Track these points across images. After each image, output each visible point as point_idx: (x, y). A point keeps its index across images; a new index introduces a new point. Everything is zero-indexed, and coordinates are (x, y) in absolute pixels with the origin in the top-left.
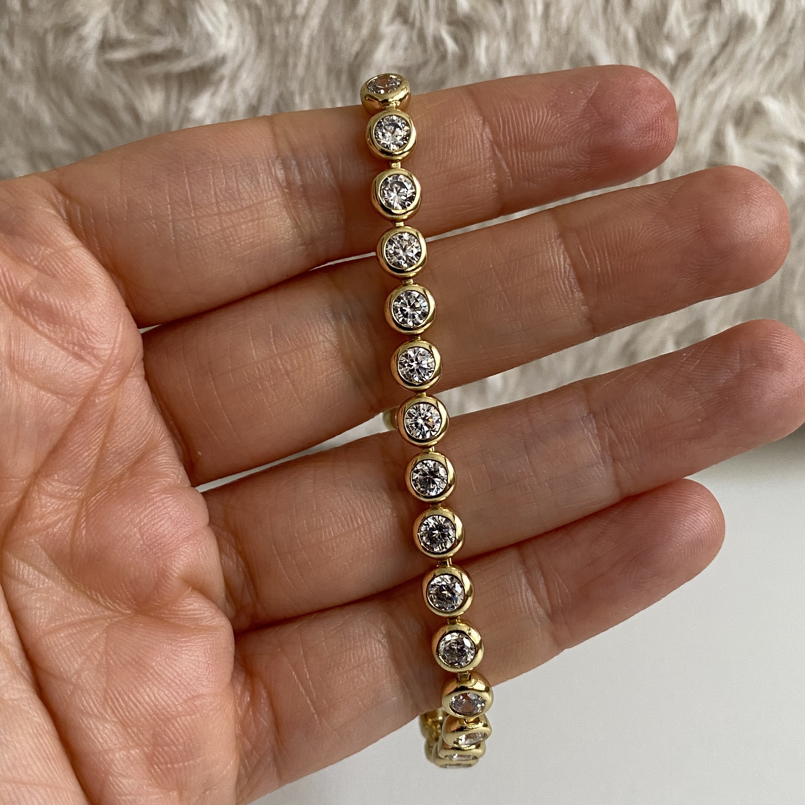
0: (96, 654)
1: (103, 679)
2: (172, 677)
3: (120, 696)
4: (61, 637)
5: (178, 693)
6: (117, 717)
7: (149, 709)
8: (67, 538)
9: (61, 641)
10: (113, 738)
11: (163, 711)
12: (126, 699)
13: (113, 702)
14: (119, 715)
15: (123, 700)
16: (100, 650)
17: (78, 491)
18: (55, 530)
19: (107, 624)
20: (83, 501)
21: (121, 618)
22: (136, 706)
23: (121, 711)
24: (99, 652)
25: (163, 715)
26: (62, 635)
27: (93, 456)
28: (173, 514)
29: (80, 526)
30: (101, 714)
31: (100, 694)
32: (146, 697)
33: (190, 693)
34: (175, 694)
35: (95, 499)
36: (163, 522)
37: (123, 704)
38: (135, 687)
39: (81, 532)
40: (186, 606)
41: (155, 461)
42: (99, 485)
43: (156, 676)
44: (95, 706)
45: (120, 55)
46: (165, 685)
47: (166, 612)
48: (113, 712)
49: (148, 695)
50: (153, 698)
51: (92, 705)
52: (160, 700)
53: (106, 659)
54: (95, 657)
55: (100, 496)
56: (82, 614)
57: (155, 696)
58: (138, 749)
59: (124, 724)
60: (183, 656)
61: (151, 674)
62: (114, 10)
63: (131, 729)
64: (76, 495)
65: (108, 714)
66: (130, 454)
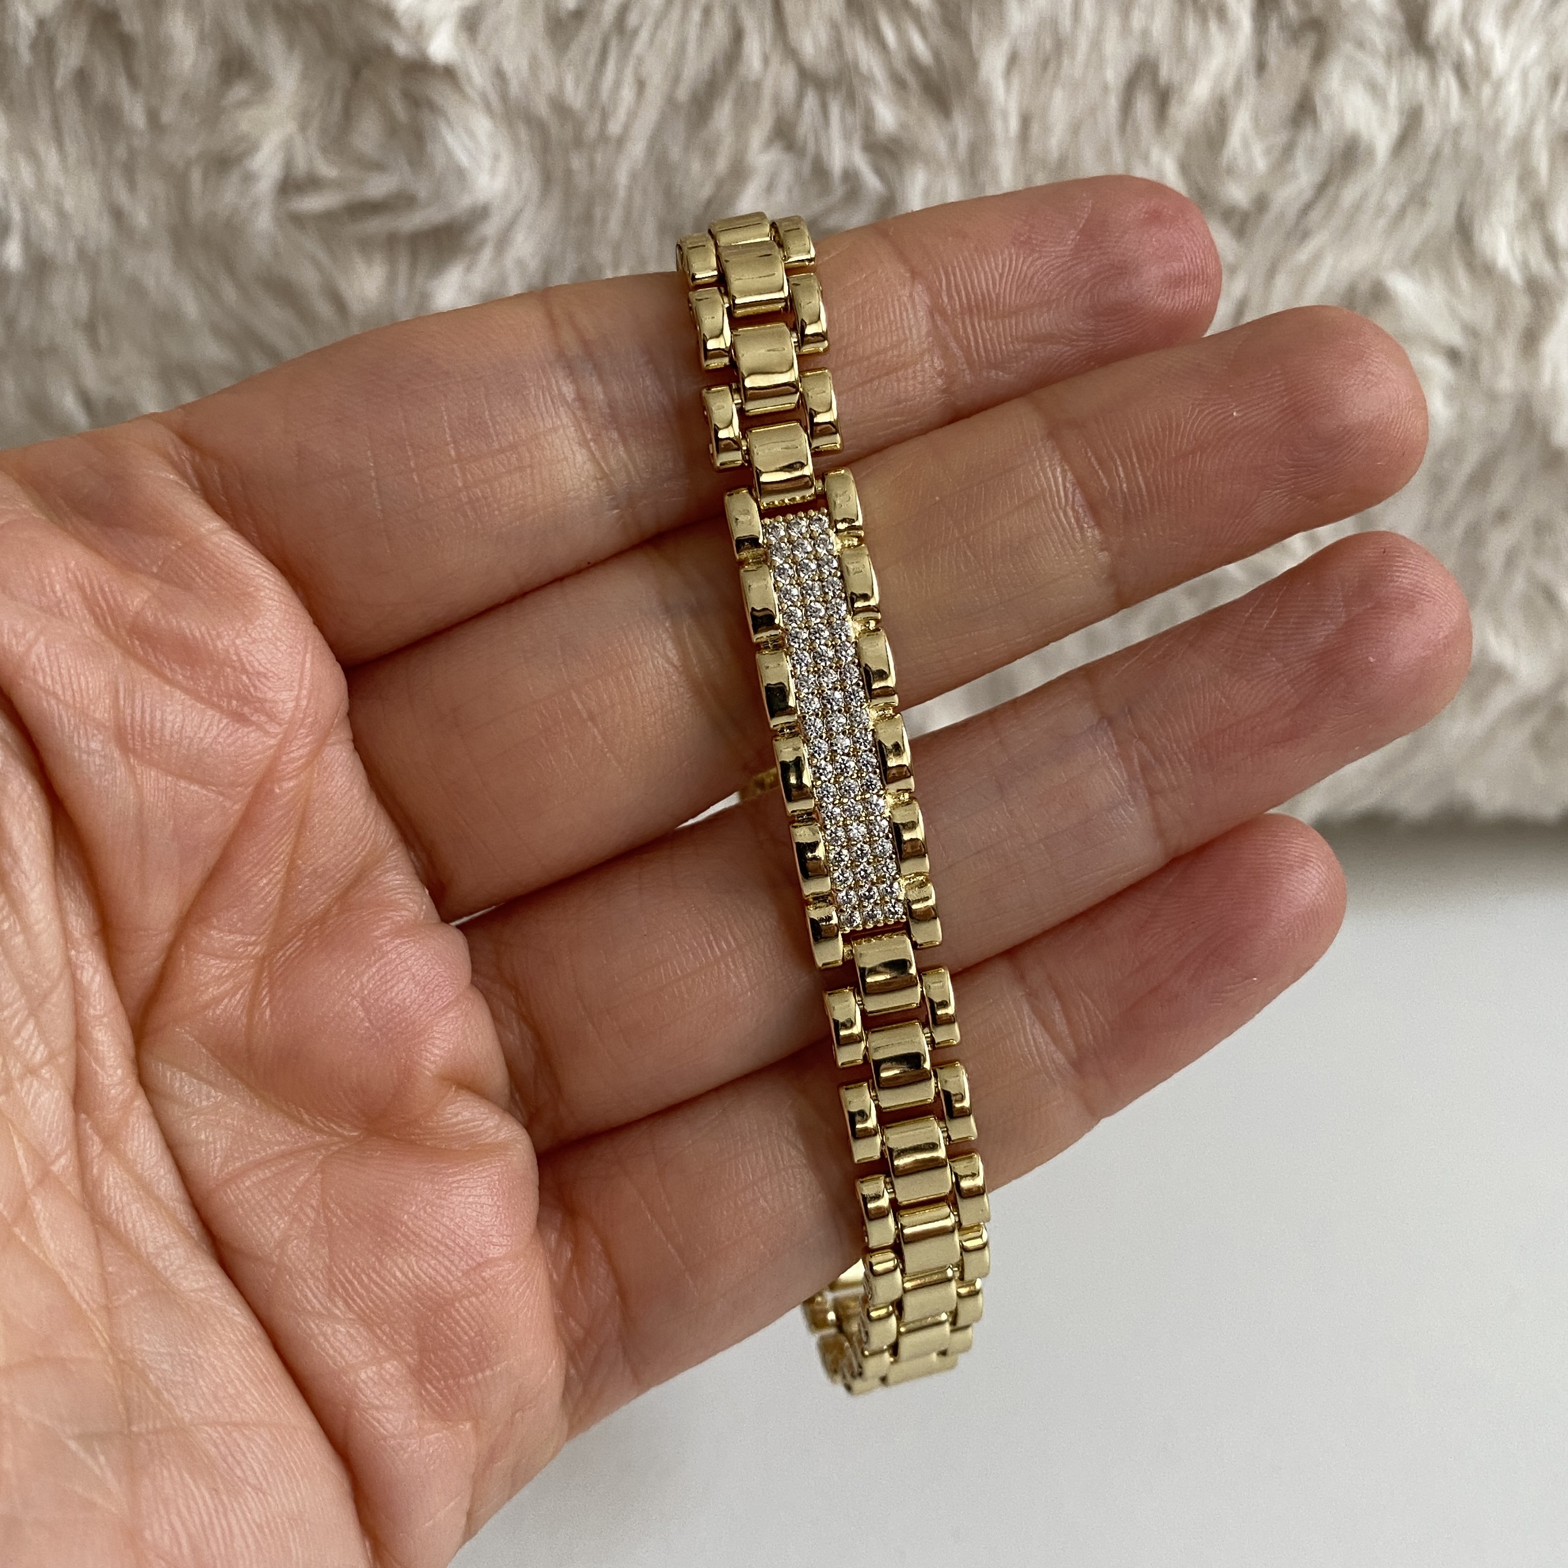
0: (309, 1210)
1: (325, 1251)
2: (439, 1236)
3: (354, 1277)
4: (248, 1188)
5: (452, 1262)
6: (354, 1312)
7: (405, 1292)
9: (248, 1194)
10: (352, 1346)
11: (429, 1293)
12: (366, 1280)
13: (343, 1287)
14: (356, 1309)
15: (361, 1282)
16: (314, 1202)
19: (320, 1157)
20: (264, 958)
21: (343, 1145)
22: (383, 1290)
23: (358, 1301)
24: (312, 1207)
25: (431, 1299)
26: (248, 1183)
27: (277, 883)
28: (417, 970)
30: (326, 1308)
31: (321, 1276)
32: (398, 1274)
33: (473, 1259)
34: (447, 1263)
35: (284, 955)
36: (401, 985)
37: (361, 1291)
38: (380, 1260)
39: (264, 1013)
40: (450, 1119)
41: (382, 883)
42: (290, 930)
43: (412, 1237)
44: (316, 1297)
46: (429, 1250)
47: (418, 1131)
48: (346, 1302)
49: (401, 1270)
50: (410, 1275)
51: (310, 1295)
52: (423, 1276)
53: (326, 1216)
54: (308, 1216)
55: (292, 949)
56: (279, 1143)
57: (413, 1271)
58: (396, 1360)
59: (365, 1321)
60: (454, 1199)
61: (404, 1235)
63: (380, 1329)
65: (339, 1308)
66: (338, 876)
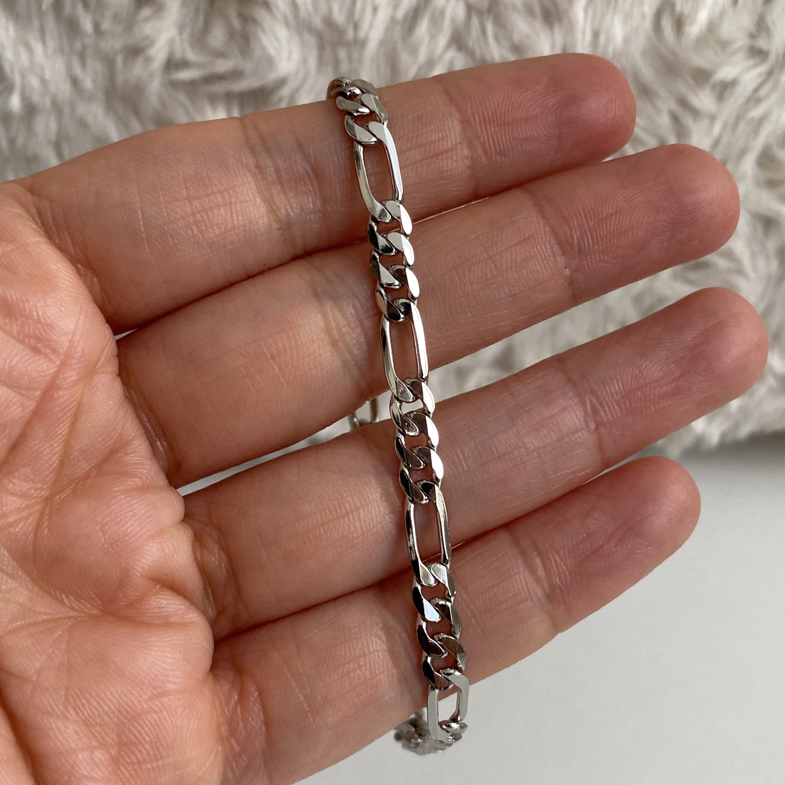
8: (30, 538)
17: (41, 489)
18: (17, 530)
29: (43, 524)
45: (185, 75)
62: (180, 33)
64: (40, 493)
